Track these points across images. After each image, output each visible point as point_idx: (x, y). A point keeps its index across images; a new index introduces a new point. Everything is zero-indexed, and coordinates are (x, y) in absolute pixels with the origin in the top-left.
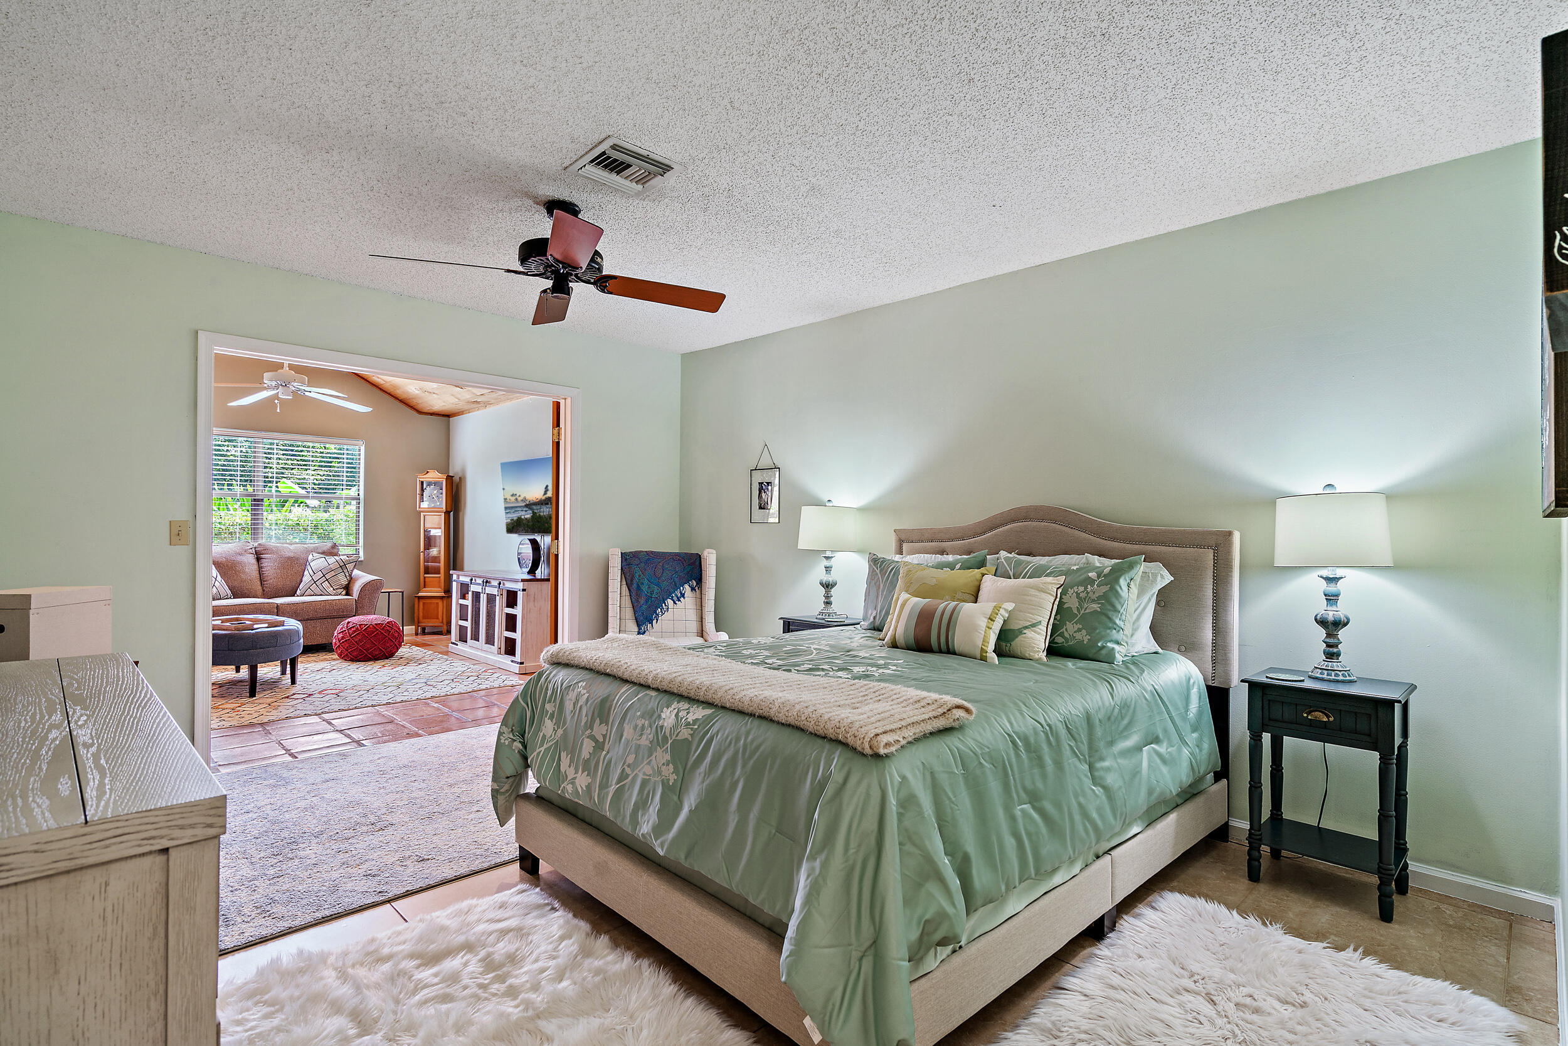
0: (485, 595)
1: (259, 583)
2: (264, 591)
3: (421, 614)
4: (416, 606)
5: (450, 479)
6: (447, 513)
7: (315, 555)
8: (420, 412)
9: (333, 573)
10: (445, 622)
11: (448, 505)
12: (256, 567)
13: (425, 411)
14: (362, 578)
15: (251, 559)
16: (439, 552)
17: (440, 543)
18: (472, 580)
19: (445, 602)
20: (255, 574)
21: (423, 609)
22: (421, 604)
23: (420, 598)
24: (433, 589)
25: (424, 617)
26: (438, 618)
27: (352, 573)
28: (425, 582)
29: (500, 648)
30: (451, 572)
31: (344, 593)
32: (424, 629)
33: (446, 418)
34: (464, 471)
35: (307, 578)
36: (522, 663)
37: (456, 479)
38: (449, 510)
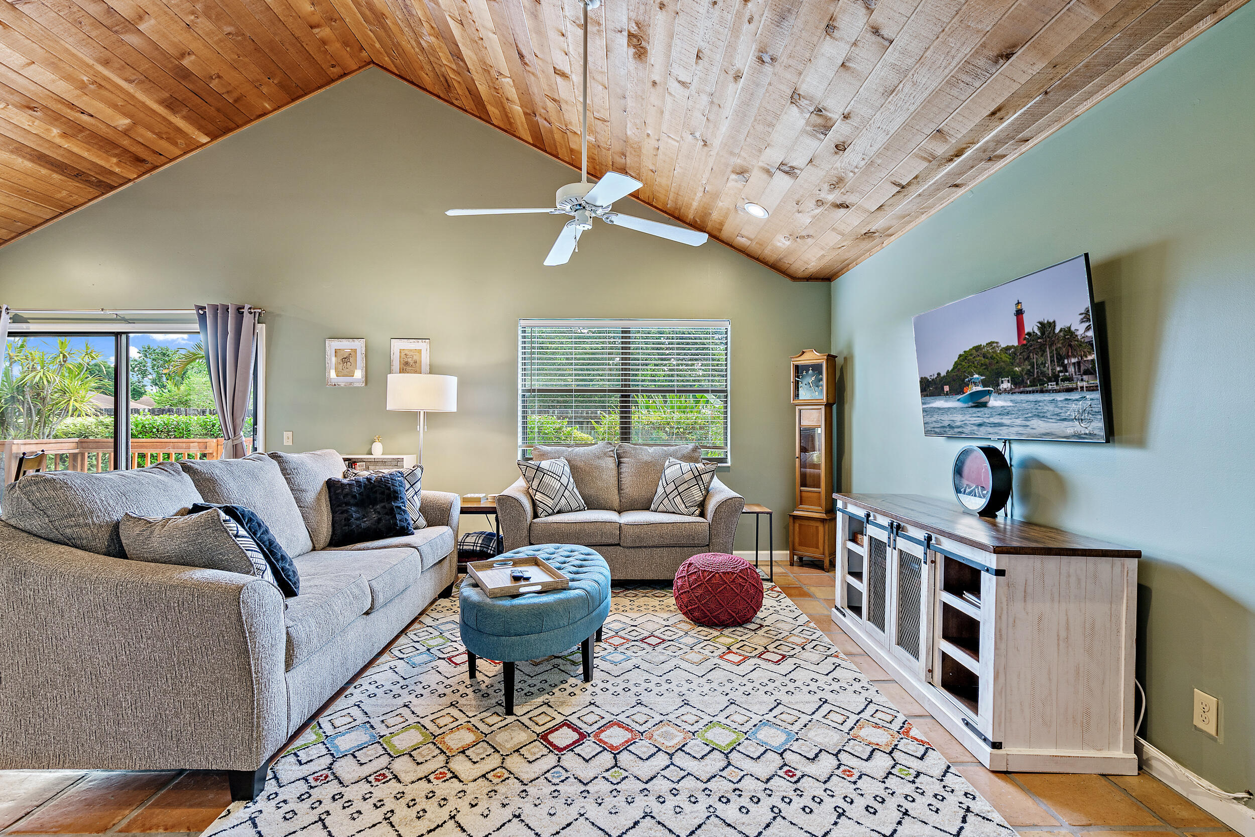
0: (896, 553)
1: (617, 492)
2: (620, 501)
3: (797, 540)
4: (791, 528)
5: (831, 359)
6: (828, 406)
7: (672, 460)
8: (794, 278)
9: (686, 486)
10: (827, 552)
11: (830, 396)
12: (615, 472)
13: (800, 274)
14: (721, 491)
15: (610, 463)
16: (819, 457)
17: (820, 445)
18: (868, 515)
19: (827, 526)
20: (613, 481)
21: (800, 532)
22: (797, 525)
23: (795, 518)
24: (813, 507)
25: (800, 544)
26: (817, 547)
27: (708, 486)
28: (801, 497)
29: (931, 671)
30: (835, 496)
31: (697, 512)
32: (801, 559)
33: (825, 283)
34: (850, 346)
35: (660, 490)
36: (996, 745)
37: (839, 361)
38: (831, 401)
